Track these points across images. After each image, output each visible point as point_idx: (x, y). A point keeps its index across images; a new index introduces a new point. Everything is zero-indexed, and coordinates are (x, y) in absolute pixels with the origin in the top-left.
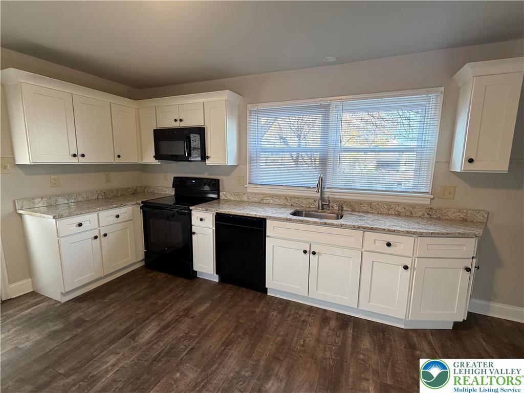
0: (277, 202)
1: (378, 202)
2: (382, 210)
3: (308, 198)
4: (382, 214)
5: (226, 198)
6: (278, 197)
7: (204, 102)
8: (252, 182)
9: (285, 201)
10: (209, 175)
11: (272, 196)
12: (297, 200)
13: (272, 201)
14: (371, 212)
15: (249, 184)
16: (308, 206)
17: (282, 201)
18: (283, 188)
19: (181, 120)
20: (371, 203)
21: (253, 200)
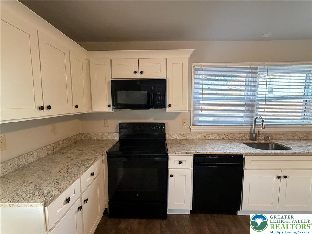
0: (217, 137)
1: (288, 132)
2: (290, 137)
3: (241, 133)
4: (291, 140)
5: (172, 138)
6: (218, 133)
7: (166, 59)
8: (195, 124)
9: (224, 136)
10: (155, 119)
11: (213, 133)
12: (233, 135)
13: (213, 137)
14: (284, 139)
15: (193, 125)
16: (241, 139)
17: (221, 137)
18: (221, 127)
19: (142, 72)
20: (284, 133)
21: (198, 137)
